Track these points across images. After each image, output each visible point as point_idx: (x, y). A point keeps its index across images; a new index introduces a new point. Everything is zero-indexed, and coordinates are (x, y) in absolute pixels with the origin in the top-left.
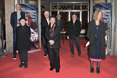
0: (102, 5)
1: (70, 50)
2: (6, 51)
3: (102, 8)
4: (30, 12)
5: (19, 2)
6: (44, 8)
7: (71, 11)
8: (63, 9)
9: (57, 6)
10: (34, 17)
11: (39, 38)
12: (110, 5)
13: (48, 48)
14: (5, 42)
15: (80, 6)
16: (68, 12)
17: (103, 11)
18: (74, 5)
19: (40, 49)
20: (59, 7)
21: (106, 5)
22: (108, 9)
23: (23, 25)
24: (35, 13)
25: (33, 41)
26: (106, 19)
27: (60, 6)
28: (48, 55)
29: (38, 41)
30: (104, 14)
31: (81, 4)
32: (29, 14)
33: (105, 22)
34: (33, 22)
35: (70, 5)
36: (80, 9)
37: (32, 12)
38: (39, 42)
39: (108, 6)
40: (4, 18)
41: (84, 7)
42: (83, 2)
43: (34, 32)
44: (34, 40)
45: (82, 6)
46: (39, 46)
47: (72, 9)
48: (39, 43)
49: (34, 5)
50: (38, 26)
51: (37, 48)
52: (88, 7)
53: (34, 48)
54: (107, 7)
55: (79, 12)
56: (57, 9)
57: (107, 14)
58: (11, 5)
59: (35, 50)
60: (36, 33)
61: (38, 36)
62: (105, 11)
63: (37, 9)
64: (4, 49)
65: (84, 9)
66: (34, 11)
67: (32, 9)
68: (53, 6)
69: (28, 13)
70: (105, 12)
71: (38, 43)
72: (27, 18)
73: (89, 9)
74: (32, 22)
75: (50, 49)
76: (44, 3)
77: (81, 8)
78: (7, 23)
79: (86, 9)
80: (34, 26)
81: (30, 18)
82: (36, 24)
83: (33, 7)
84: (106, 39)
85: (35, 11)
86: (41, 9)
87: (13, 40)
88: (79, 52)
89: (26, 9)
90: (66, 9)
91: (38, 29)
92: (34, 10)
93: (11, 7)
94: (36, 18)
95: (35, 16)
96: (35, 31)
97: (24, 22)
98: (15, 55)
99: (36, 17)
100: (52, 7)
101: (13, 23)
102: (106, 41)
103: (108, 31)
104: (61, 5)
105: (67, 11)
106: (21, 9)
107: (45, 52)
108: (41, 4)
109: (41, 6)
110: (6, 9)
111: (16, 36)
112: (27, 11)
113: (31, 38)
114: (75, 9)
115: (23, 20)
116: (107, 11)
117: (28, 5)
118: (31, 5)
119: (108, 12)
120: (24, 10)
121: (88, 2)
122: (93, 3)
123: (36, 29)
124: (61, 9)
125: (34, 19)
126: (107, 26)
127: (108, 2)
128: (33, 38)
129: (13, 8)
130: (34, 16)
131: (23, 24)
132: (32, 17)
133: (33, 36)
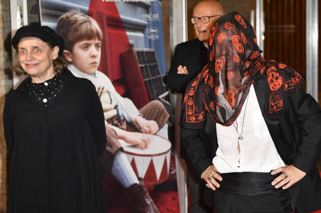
10: (139, 18)
11: (172, 161)
25: (132, 179)
29: (168, 185)
34: (136, 49)
38: (176, 190)
43: (142, 122)
44: (142, 174)
48: (176, 199)
60: (153, 124)
61: (169, 146)
71: (169, 197)
72: (95, 26)
74: (124, 49)
81: (114, 23)
94: (155, 24)
95: (146, 7)
96: (147, 116)
99: (157, 16)
113: (123, 161)
123: (156, 102)
125: (141, 28)
128: (133, 164)
130: (140, 10)
132: (126, 15)
133: (135, 146)
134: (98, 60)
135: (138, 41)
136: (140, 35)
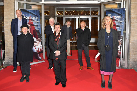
0: (114, 11)
1: (78, 62)
2: (5, 62)
3: (114, 14)
4: (32, 19)
5: (20, 7)
6: (48, 13)
7: (79, 17)
8: (70, 15)
9: (63, 12)
10: (36, 24)
11: (42, 47)
12: (123, 10)
13: (52, 60)
14: (4, 52)
15: (89, 12)
16: (76, 18)
17: (116, 17)
18: (82, 10)
19: (43, 60)
20: (65, 13)
21: (119, 10)
22: (121, 15)
23: (25, 34)
24: (38, 20)
25: (35, 51)
26: (119, 26)
27: (66, 11)
28: (52, 67)
29: (42, 52)
30: (117, 20)
31: (90, 9)
32: (31, 21)
33: (117, 30)
34: (36, 29)
35: (78, 10)
36: (89, 15)
37: (35, 19)
39: (121, 11)
40: (3, 25)
41: (94, 13)
42: (93, 7)
43: (37, 42)
44: (37, 50)
45: (92, 12)
46: (42, 57)
47: (80, 15)
48: (43, 54)
49: (37, 11)
50: (41, 34)
51: (40, 60)
52: (99, 12)
53: (36, 59)
54: (120, 13)
55: (88, 19)
56: (63, 15)
57: (120, 21)
58: (10, 11)
59: (38, 61)
61: (41, 45)
62: (118, 17)
63: (41, 15)
64: (3, 60)
65: (94, 15)
66: (36, 18)
67: (35, 16)
68: (58, 11)
69: (30, 19)
70: (118, 19)
71: (41, 54)
72: (29, 25)
73: (99, 15)
74: (34, 29)
75: (56, 60)
76: (49, 8)
77: (90, 13)
78: (7, 31)
79: (97, 15)
80: (37, 34)
81: (32, 25)
82: (39, 33)
83: (36, 12)
84: (119, 49)
85: (38, 18)
86: (45, 15)
87: (13, 50)
88: (89, 64)
89: (28, 16)
90: (73, 15)
91: (41, 38)
92: (37, 16)
93: (11, 13)
94: (39, 25)
95: (38, 22)
96: (38, 41)
97: (27, 30)
98: (16, 67)
99: (39, 24)
100: (57, 13)
101: (14, 31)
102: (119, 51)
103: (121, 40)
104: (68, 10)
105: (74, 17)
106: (22, 16)
107: (50, 64)
108: (45, 10)
109: (45, 12)
110: (5, 15)
111: (16, 46)
112: (28, 17)
113: (34, 48)
114: (84, 15)
115: (25, 28)
116: (120, 17)
117: (30, 11)
118: (34, 11)
119: (121, 19)
120: (25, 16)
121: (99, 7)
122: (104, 8)
123: (39, 38)
124: (67, 15)
125: (37, 26)
126: (120, 34)
127: (121, 7)
128: (36, 48)
129: (13, 14)
131: (25, 32)
132: (34, 24)
133: (36, 45)
134: (30, 31)
135: (36, 28)
136: (37, 27)
